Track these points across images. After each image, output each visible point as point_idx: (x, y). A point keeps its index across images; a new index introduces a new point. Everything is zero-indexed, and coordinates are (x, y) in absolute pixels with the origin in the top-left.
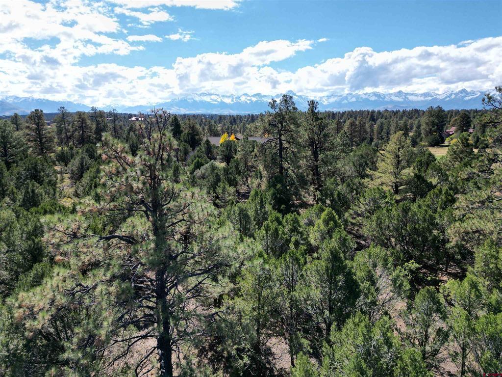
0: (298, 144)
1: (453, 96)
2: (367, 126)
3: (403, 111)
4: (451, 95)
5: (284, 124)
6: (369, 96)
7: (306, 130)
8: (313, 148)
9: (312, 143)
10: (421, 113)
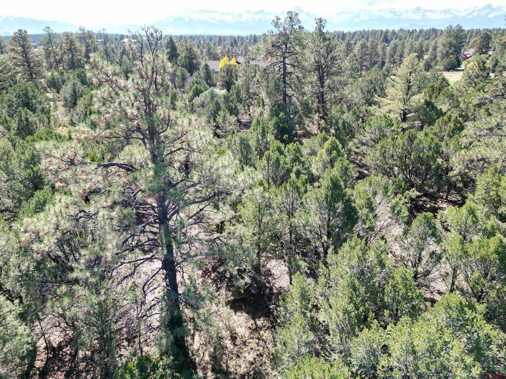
0: (303, 68)
1: (476, 14)
2: (379, 47)
3: (420, 30)
4: (474, 11)
5: (289, 45)
6: (384, 13)
7: (312, 52)
8: (319, 73)
9: (318, 67)
10: (439, 34)
